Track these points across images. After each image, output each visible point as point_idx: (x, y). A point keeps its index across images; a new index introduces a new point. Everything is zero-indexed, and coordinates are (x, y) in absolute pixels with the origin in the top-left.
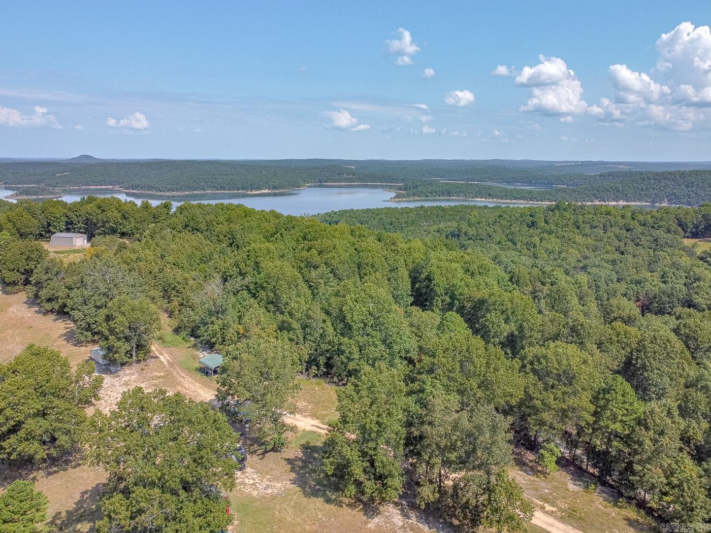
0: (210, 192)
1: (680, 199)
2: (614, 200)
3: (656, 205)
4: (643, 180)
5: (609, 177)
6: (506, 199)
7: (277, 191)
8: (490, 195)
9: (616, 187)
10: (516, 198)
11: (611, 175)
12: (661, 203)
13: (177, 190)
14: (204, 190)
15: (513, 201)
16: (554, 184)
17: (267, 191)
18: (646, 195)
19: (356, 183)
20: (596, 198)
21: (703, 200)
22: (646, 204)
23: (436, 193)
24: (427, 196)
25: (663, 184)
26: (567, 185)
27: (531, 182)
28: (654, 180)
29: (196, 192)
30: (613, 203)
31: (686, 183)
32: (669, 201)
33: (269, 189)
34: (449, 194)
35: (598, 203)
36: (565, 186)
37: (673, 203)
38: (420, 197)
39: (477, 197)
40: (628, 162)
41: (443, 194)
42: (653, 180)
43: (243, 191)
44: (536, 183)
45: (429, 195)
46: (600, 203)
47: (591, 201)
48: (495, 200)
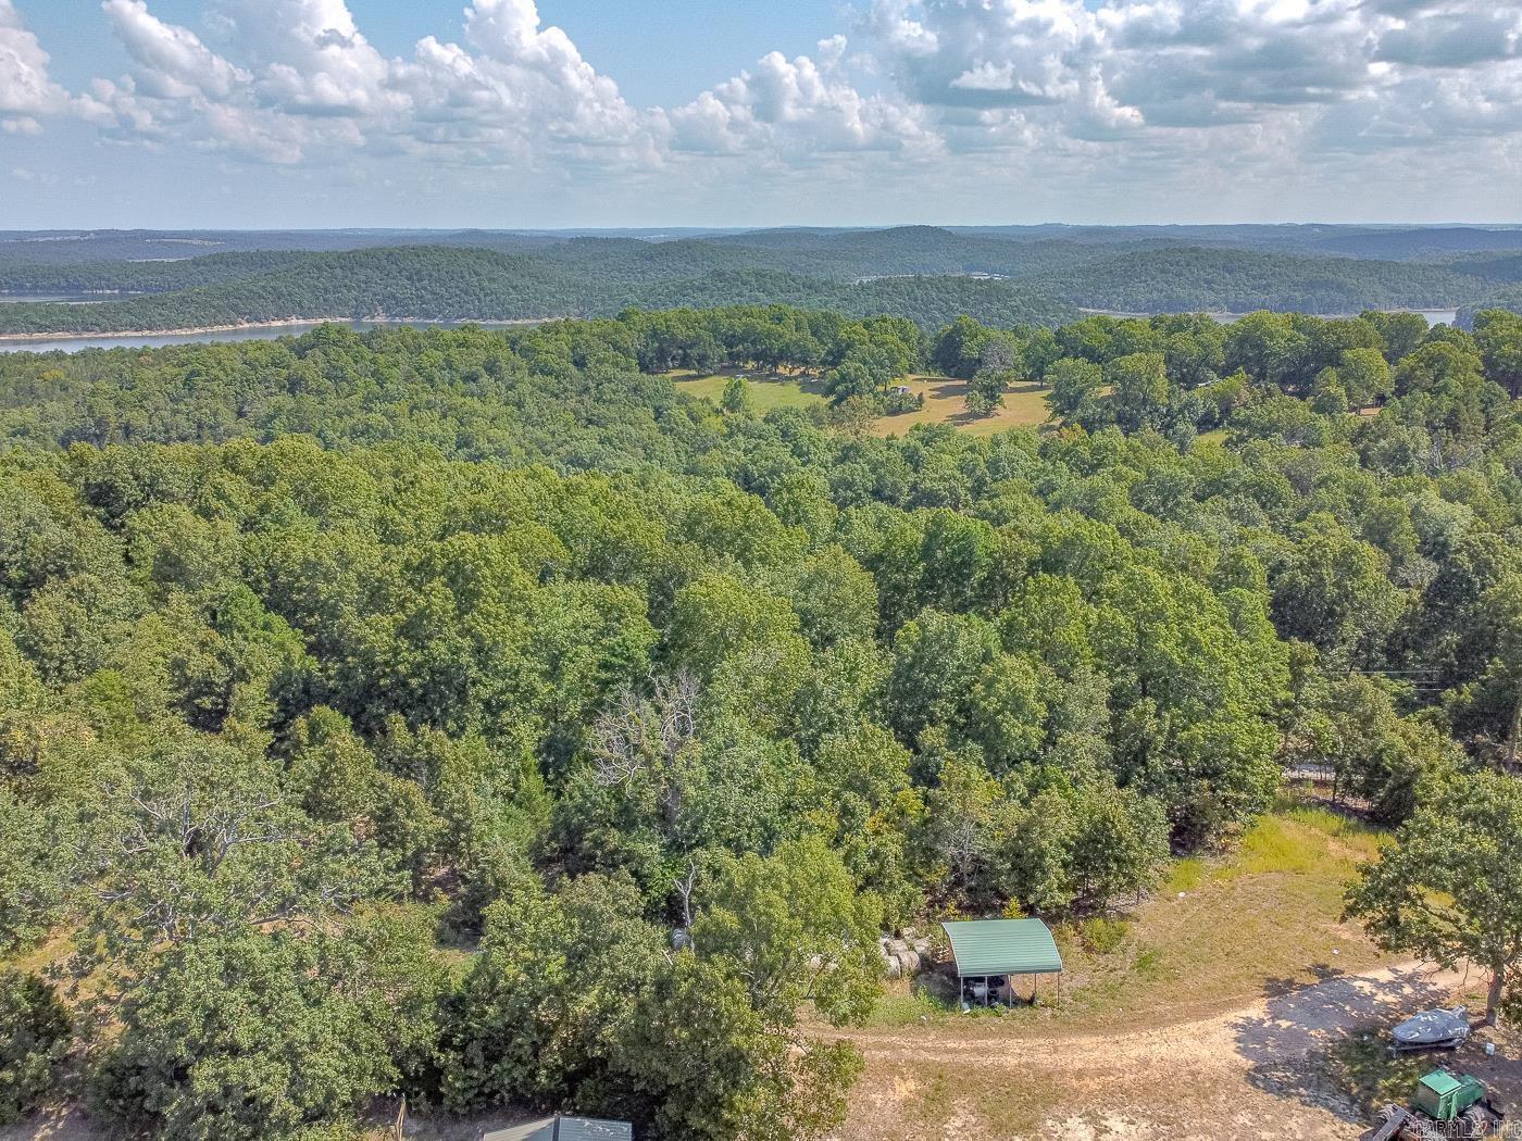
1: (406, 305)
2: (278, 317)
3: (364, 320)
6: (17, 332)
9: (274, 288)
10: (41, 329)
11: (219, 260)
12: (373, 317)
15: (37, 336)
16: (85, 288)
18: (340, 302)
20: (240, 314)
21: (450, 305)
22: (343, 319)
26: (122, 289)
27: (22, 286)
30: (279, 323)
31: (405, 273)
32: (387, 310)
35: (247, 325)
36: (116, 292)
37: (396, 315)
40: (205, 232)
42: (339, 269)
44: (35, 287)
46: (251, 325)
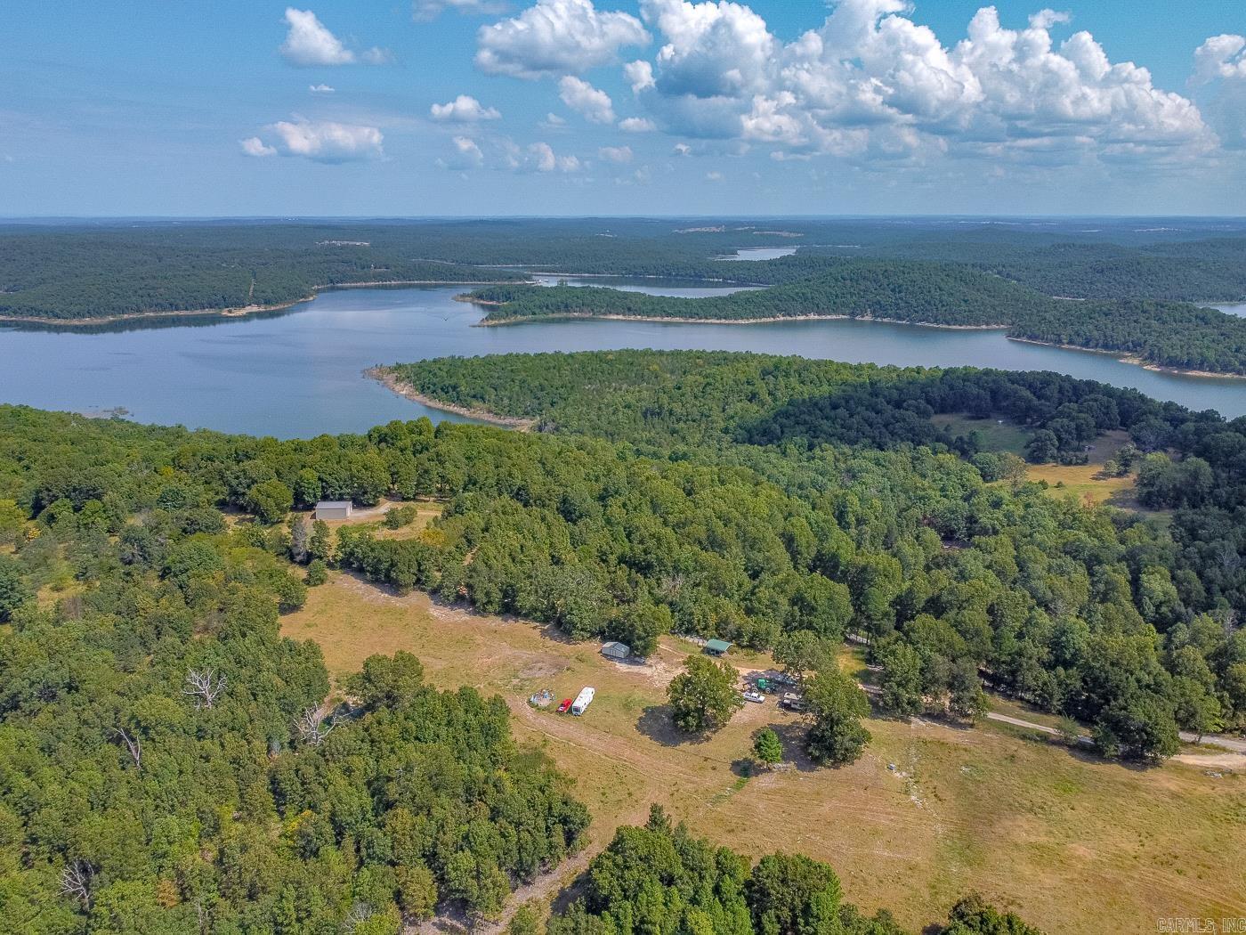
0: (152, 314)
2: (803, 313)
3: (857, 318)
4: (837, 280)
5: (782, 267)
6: (655, 316)
7: (273, 308)
8: (629, 309)
9: (803, 294)
12: (863, 317)
13: (90, 314)
14: (139, 310)
16: (704, 277)
17: (255, 309)
18: (843, 305)
19: (393, 282)
20: (780, 311)
22: (843, 317)
23: (547, 307)
24: (534, 314)
25: (862, 288)
27: (670, 274)
28: (851, 280)
29: (126, 316)
30: (802, 318)
31: (891, 286)
33: (259, 304)
34: (567, 308)
35: (782, 318)
37: (878, 316)
38: (524, 315)
39: (610, 313)
41: (558, 309)
42: (849, 281)
43: (212, 311)
45: (537, 311)
47: (774, 317)
48: (639, 317)
